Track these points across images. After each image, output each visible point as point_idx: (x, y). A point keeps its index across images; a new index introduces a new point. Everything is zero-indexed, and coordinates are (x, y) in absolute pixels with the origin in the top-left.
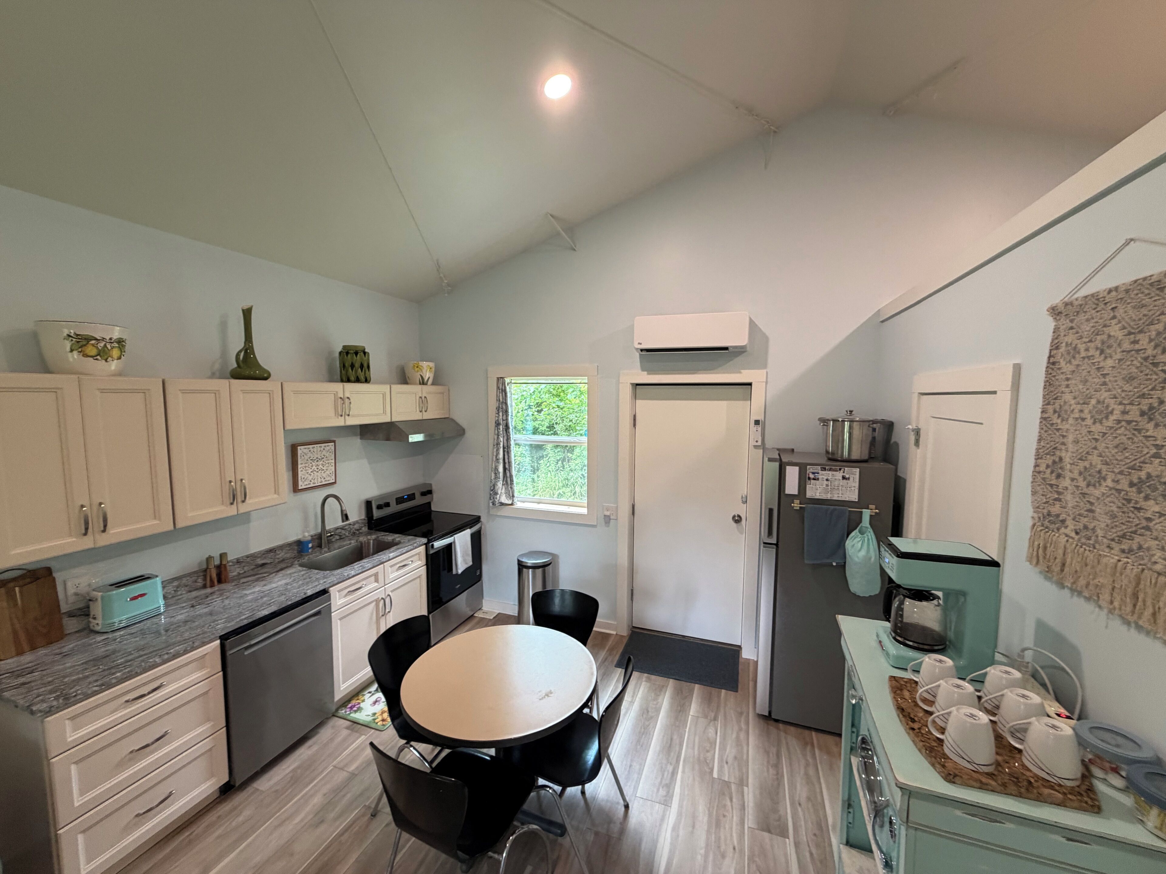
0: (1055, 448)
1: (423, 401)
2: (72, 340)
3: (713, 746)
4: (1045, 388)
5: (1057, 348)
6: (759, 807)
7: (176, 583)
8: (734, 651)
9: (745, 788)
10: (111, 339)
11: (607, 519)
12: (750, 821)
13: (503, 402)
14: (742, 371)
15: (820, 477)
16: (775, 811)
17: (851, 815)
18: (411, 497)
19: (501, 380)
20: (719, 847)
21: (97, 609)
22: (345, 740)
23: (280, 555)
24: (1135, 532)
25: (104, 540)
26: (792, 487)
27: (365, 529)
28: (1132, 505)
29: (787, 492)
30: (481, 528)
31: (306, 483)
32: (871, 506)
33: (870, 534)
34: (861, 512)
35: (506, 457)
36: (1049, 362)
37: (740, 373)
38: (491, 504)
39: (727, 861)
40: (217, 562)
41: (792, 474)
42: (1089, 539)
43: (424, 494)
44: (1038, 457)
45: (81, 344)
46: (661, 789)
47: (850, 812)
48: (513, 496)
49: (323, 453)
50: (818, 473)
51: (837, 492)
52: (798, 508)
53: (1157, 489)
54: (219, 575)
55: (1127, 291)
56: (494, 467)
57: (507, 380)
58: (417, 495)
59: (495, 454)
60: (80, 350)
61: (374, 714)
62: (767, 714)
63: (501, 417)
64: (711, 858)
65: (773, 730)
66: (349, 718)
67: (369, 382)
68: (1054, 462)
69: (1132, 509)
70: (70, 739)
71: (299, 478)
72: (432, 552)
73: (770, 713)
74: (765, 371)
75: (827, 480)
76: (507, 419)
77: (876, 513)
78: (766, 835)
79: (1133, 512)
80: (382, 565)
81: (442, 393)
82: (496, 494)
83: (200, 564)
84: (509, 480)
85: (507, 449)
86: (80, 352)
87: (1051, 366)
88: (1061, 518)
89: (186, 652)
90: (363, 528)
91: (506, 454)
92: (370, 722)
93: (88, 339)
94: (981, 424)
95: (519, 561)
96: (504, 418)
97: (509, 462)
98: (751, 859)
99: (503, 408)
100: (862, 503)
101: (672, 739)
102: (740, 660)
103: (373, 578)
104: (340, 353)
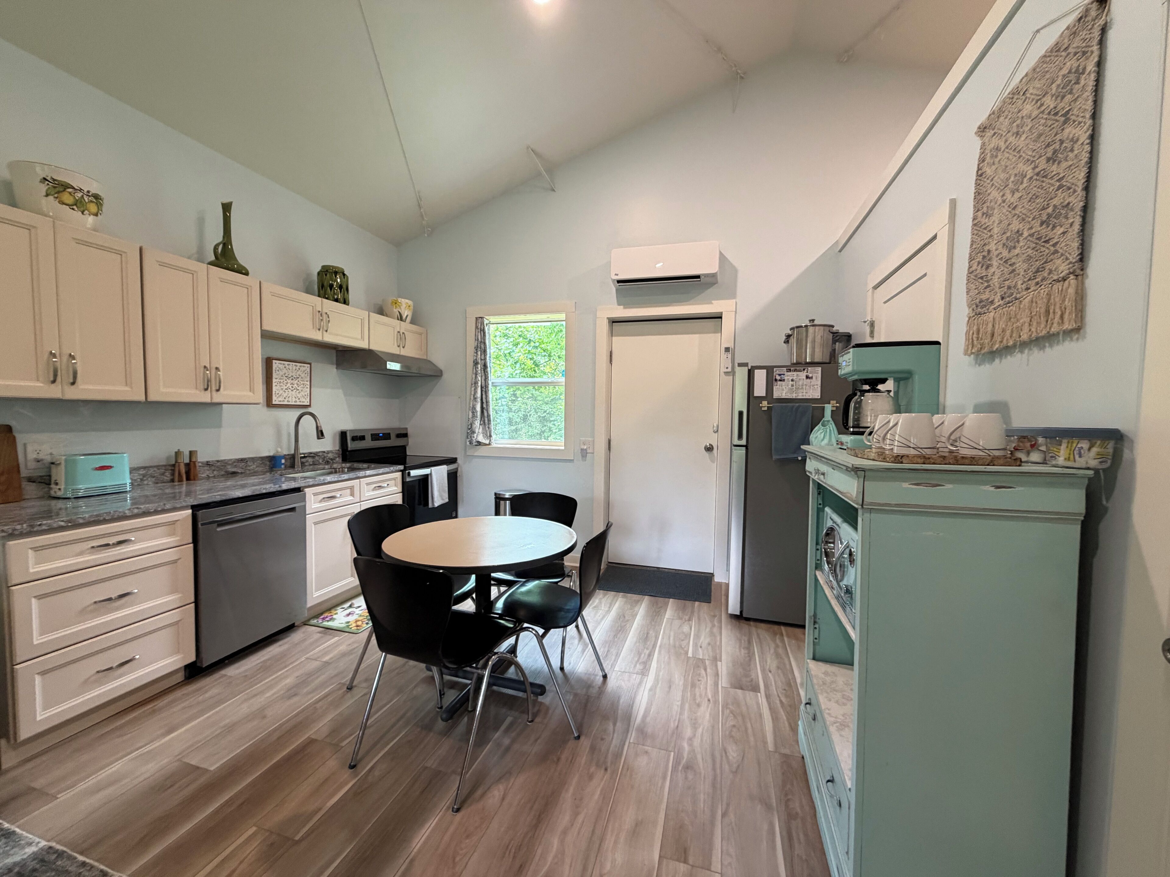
0: (984, 245)
1: (401, 337)
2: (48, 184)
3: (688, 637)
4: (975, 199)
5: (983, 161)
6: (732, 675)
7: (142, 472)
8: (708, 578)
9: (719, 663)
10: (88, 192)
11: (584, 453)
12: (724, 682)
13: (481, 342)
14: (713, 302)
15: (786, 378)
16: (747, 676)
17: (817, 631)
18: (387, 436)
19: (479, 320)
20: (695, 699)
21: (59, 474)
22: (317, 640)
23: (252, 467)
24: (1046, 262)
25: (72, 393)
26: (760, 390)
27: (338, 459)
28: (1043, 240)
29: (756, 394)
30: (457, 469)
31: (280, 399)
32: (832, 402)
33: (832, 426)
34: (824, 407)
35: (484, 396)
36: (977, 175)
37: (712, 303)
38: (468, 443)
39: (702, 708)
40: (187, 461)
41: (760, 376)
42: (1012, 294)
43: (399, 436)
44: (971, 259)
45: (57, 190)
46: (638, 665)
47: (815, 628)
48: (490, 436)
49: (298, 373)
50: (784, 375)
51: (802, 391)
52: (766, 409)
53: (1061, 215)
54: (188, 473)
55: (1034, 70)
56: (471, 406)
57: (486, 322)
58: (393, 436)
59: (473, 393)
60: (56, 195)
61: (348, 622)
62: (738, 613)
63: (479, 356)
64: (687, 706)
65: (744, 625)
66: (321, 625)
67: (348, 305)
68: (984, 257)
69: (1043, 244)
70: (31, 571)
71: (274, 393)
72: (408, 479)
73: (741, 612)
74: (734, 300)
75: (792, 380)
76: (485, 359)
77: (837, 407)
78: (739, 692)
79: (1044, 246)
80: (358, 480)
81: (421, 334)
82: (474, 432)
83: (168, 458)
84: (486, 419)
85: (485, 389)
86: (57, 198)
87: (979, 178)
88: (990, 300)
89: (156, 512)
90: (337, 459)
91: (484, 393)
92: (344, 627)
93: (65, 186)
94: (925, 275)
95: (496, 494)
96: (483, 358)
97: (487, 402)
98: (725, 706)
99: (481, 347)
100: (824, 399)
101: (648, 633)
102: (713, 583)
103: (348, 491)
104: (319, 274)
